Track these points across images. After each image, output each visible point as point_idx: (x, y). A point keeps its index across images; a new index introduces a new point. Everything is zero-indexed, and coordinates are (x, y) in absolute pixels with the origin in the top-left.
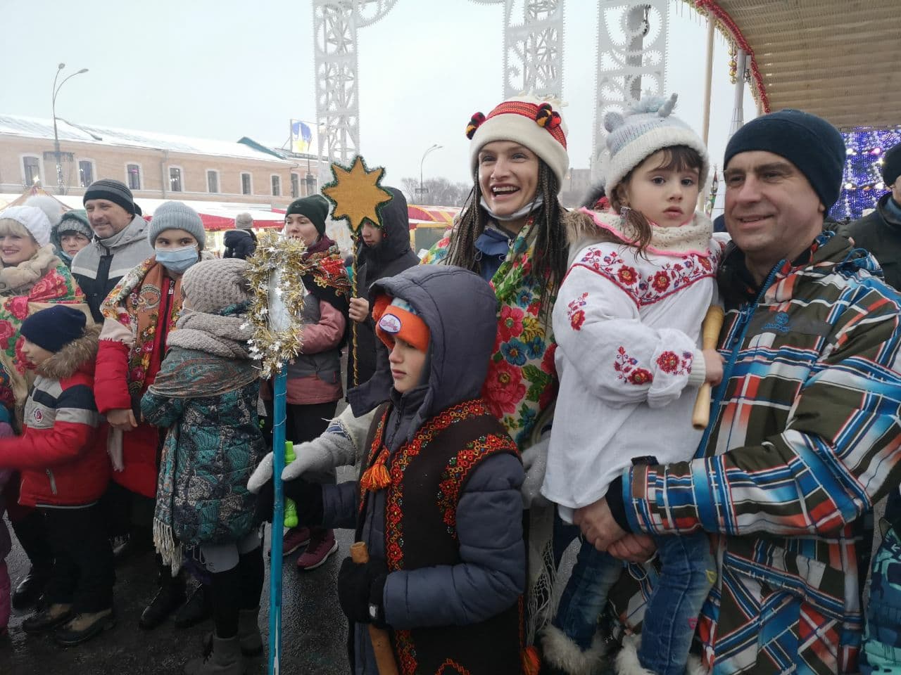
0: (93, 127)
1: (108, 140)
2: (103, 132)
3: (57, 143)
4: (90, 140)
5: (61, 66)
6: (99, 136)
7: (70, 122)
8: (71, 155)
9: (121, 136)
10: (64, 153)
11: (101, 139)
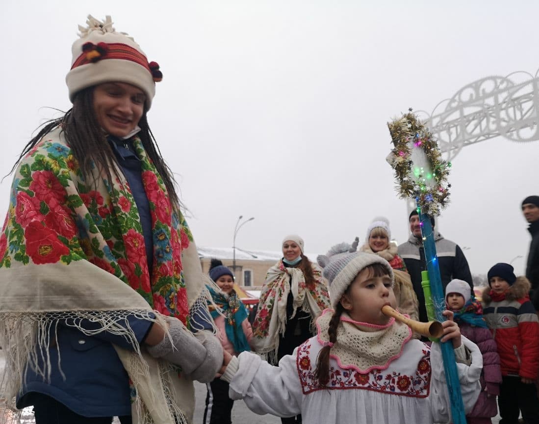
0: (252, 251)
1: (260, 258)
2: (257, 253)
3: (234, 262)
4: (251, 258)
5: (241, 217)
6: (256, 255)
7: (241, 249)
8: (241, 267)
9: (267, 255)
10: (238, 266)
11: (256, 257)
